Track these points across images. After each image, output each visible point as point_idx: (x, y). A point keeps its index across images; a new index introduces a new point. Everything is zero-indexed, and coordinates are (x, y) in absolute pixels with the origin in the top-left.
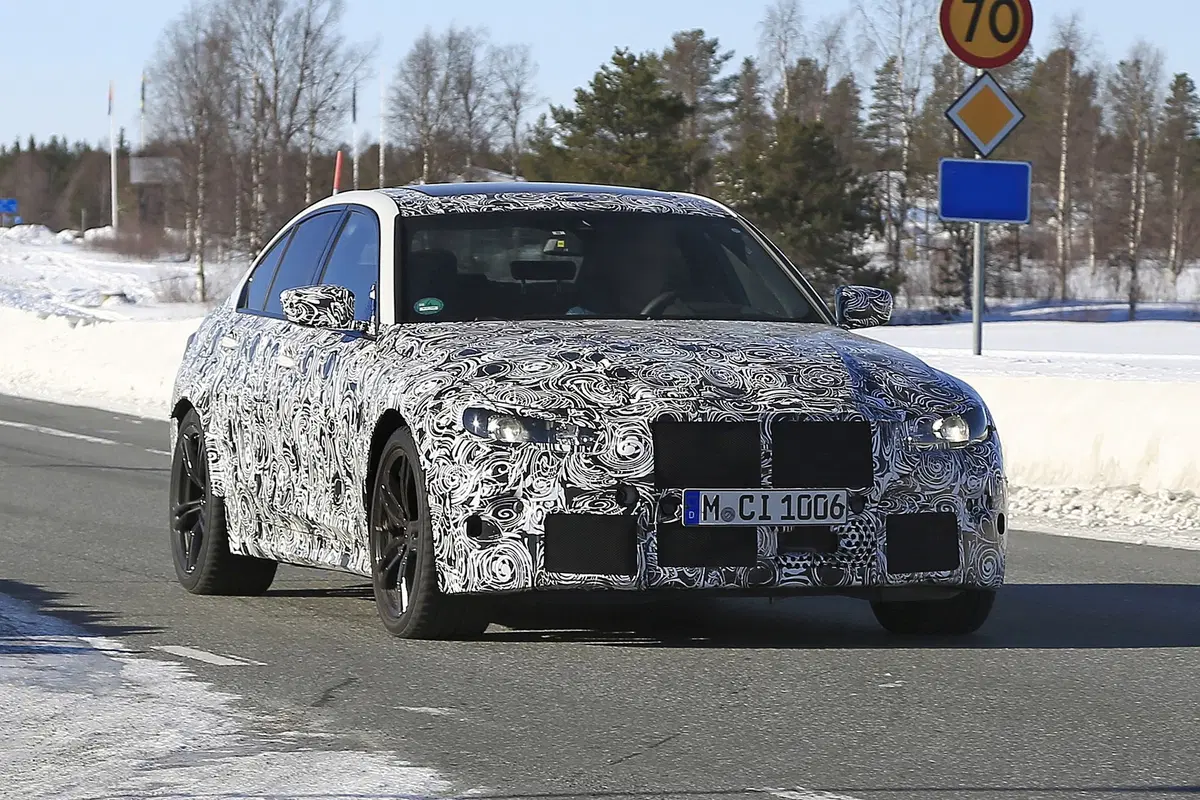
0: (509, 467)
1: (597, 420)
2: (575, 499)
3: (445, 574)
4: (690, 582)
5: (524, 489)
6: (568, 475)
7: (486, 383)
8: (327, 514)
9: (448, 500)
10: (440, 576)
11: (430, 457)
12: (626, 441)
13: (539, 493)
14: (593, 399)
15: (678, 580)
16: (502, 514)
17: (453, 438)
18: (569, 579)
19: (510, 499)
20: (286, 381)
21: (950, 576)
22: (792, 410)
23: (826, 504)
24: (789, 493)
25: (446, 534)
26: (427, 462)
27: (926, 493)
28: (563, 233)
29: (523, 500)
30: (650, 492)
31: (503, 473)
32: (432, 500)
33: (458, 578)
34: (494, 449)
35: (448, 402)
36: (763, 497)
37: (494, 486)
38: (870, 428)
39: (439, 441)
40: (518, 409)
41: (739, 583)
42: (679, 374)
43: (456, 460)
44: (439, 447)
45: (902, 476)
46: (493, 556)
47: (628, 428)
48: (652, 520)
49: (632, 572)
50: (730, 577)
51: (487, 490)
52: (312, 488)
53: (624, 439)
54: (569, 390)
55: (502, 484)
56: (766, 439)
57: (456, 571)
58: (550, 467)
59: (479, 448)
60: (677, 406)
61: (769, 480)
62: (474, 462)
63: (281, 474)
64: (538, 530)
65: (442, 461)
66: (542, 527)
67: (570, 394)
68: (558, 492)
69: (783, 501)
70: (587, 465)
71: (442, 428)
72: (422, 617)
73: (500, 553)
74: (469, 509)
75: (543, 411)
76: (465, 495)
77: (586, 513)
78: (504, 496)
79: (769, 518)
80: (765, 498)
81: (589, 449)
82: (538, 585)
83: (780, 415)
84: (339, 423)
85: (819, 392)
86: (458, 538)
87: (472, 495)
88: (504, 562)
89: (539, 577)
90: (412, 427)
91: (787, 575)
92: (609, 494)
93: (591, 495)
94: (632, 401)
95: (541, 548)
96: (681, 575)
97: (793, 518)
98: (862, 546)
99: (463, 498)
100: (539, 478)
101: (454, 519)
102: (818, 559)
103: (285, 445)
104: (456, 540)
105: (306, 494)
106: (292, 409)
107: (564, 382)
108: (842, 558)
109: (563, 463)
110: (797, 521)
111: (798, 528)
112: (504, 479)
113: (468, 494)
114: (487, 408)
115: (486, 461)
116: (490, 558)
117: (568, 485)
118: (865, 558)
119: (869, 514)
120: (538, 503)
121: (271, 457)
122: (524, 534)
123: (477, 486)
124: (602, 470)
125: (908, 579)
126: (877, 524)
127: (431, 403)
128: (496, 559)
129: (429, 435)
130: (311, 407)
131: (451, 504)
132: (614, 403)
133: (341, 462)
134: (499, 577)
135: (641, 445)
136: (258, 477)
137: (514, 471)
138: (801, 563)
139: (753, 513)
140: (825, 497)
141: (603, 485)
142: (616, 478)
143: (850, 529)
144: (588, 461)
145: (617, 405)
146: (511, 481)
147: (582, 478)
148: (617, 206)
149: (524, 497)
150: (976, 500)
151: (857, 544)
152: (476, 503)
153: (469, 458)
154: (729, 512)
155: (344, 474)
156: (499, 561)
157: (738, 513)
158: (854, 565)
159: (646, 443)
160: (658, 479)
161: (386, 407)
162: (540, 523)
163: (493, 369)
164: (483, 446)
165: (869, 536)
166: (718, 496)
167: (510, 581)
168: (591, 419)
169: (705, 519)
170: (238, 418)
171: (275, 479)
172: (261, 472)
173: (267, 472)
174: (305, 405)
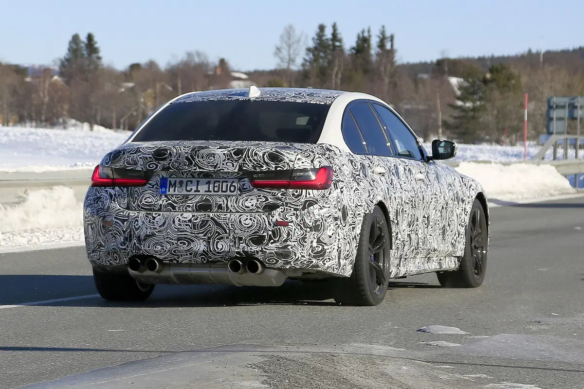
52: (434, 235)
63: (420, 231)
84: (450, 202)
103: (424, 217)
105: (432, 238)
106: (430, 199)
121: (415, 224)
130: (438, 197)
133: (447, 219)
136: (409, 235)
155: (447, 225)
170: (402, 208)
171: (417, 234)
172: (410, 232)
173: (413, 232)
174: (435, 196)
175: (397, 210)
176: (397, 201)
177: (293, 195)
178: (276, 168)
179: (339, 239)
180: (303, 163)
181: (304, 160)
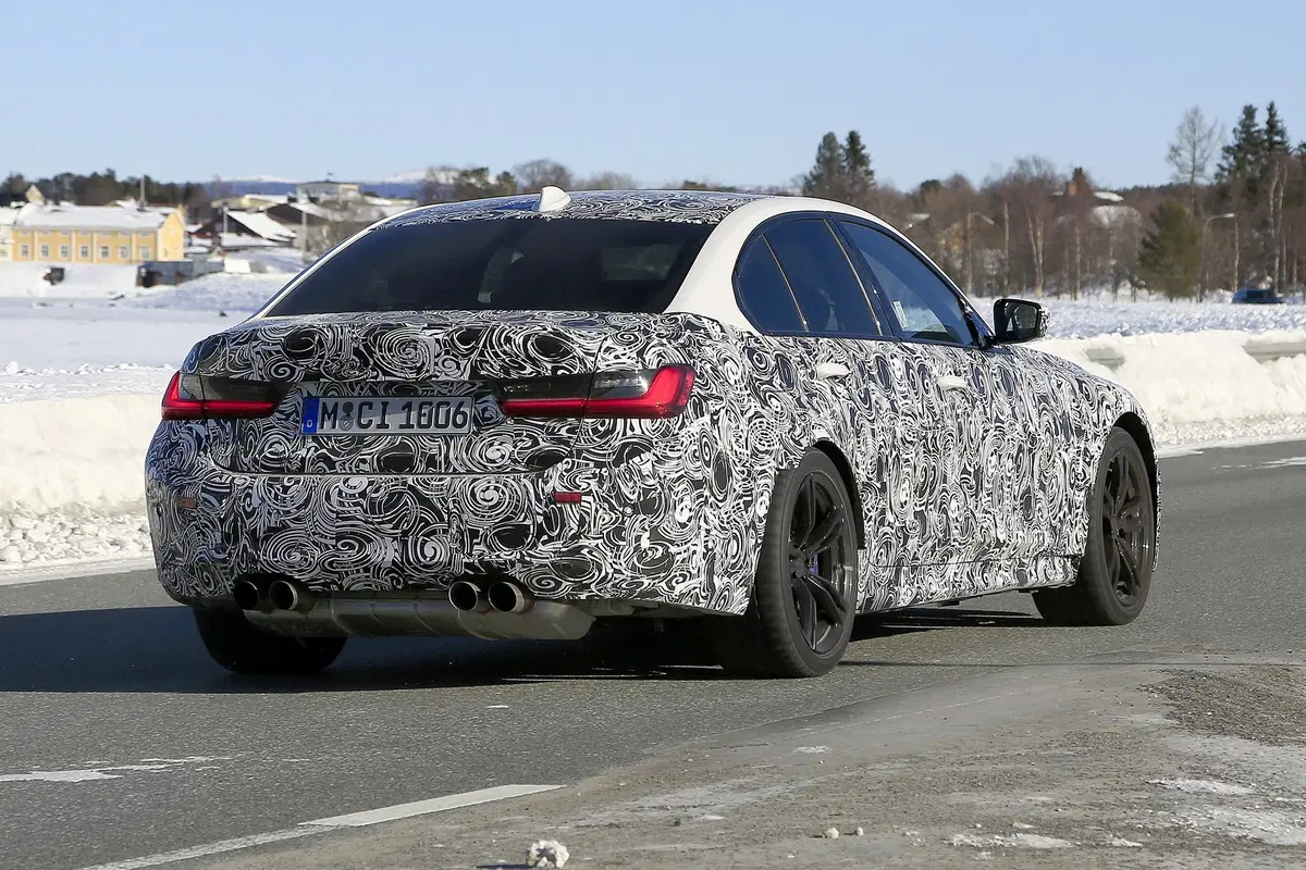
8: (1020, 533)
52: (997, 510)
63: (954, 504)
84: (1042, 437)
103: (965, 471)
105: (992, 519)
106: (981, 431)
121: (939, 487)
130: (1006, 425)
133: (1036, 475)
136: (920, 515)
155: (1037, 486)
161: (1123, 411)
170: (894, 453)
171: (945, 511)
172: (923, 508)
173: (932, 506)
174: (997, 424)
175: (879, 460)
176: (880, 439)
177: (595, 431)
178: (555, 369)
179: (708, 531)
180: (617, 357)
181: (620, 350)
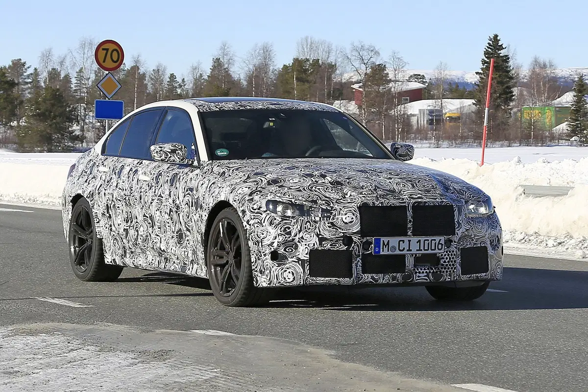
0: (291, 228)
1: (332, 205)
2: (323, 243)
3: (258, 278)
4: (376, 281)
5: (299, 238)
6: (320, 232)
7: (273, 188)
8: (174, 248)
9: (260, 244)
10: (255, 279)
11: (250, 223)
12: (347, 216)
13: (306, 240)
14: (328, 196)
15: (371, 280)
16: (288, 250)
17: (262, 214)
18: (321, 280)
19: (292, 243)
20: (145, 187)
21: (485, 276)
22: (420, 200)
23: (435, 243)
24: (420, 239)
25: (259, 259)
26: (248, 226)
27: (476, 238)
28: (274, 119)
29: (298, 243)
30: (359, 239)
31: (289, 231)
32: (250, 243)
33: (266, 280)
34: (283, 220)
35: (256, 197)
36: (409, 240)
37: (284, 237)
38: (453, 208)
39: (254, 216)
40: (293, 200)
41: (398, 281)
42: (364, 184)
43: (264, 224)
44: (254, 218)
45: (467, 230)
46: (284, 269)
47: (347, 209)
48: (359, 252)
49: (350, 276)
50: (394, 278)
51: (281, 239)
52: (163, 236)
53: (346, 214)
54: (315, 191)
55: (288, 236)
56: (410, 214)
57: (265, 277)
58: (311, 228)
59: (275, 219)
60: (368, 198)
61: (411, 233)
62: (274, 226)
63: (142, 229)
64: (307, 257)
65: (256, 225)
66: (308, 256)
67: (316, 193)
68: (315, 239)
69: (417, 243)
70: (329, 227)
71: (255, 210)
72: (242, 298)
73: (288, 268)
74: (272, 248)
75: (305, 201)
76: (270, 241)
77: (329, 250)
78: (289, 241)
79: (411, 250)
80: (409, 241)
81: (328, 219)
82: (306, 283)
83: (415, 202)
84: (183, 206)
85: (429, 191)
86: (266, 261)
87: (273, 241)
88: (289, 272)
89: (307, 279)
90: (238, 209)
91: (419, 277)
92: (340, 240)
93: (331, 241)
94: (346, 196)
95: (307, 266)
96: (373, 278)
97: (421, 250)
98: (450, 263)
99: (269, 243)
100: (306, 233)
101: (264, 252)
102: (432, 269)
103: (144, 216)
104: (265, 262)
105: (159, 239)
106: (150, 200)
107: (312, 188)
108: (442, 268)
109: (317, 226)
110: (423, 252)
111: (423, 255)
112: (290, 233)
113: (271, 240)
114: (278, 200)
115: (280, 225)
116: (283, 271)
117: (320, 236)
118: (452, 268)
119: (453, 248)
120: (306, 245)
121: (134, 221)
122: (299, 259)
123: (276, 237)
124: (336, 229)
125: (469, 277)
126: (456, 252)
127: (247, 198)
128: (286, 271)
129: (248, 212)
130: (163, 199)
131: (262, 245)
132: (338, 197)
133: (183, 224)
134: (287, 279)
135: (354, 217)
136: (126, 230)
137: (294, 229)
138: (425, 271)
139: (404, 248)
140: (435, 240)
141: (337, 236)
142: (343, 233)
143: (445, 255)
144: (329, 225)
145: (340, 198)
146: (293, 234)
147: (326, 233)
148: (293, 107)
149: (299, 242)
150: (493, 240)
151: (448, 262)
152: (275, 245)
153: (271, 224)
154: (394, 248)
155: (185, 229)
156: (287, 271)
157: (397, 249)
158: (447, 272)
159: (356, 216)
160: (362, 233)
161: (219, 199)
162: (307, 254)
163: (275, 182)
164: (277, 218)
165: (453, 258)
166: (389, 241)
167: (293, 281)
168: (329, 205)
169: (383, 251)
170: (113, 204)
171: (137, 231)
172: (128, 228)
173: (132, 228)
174: (159, 198)
175: (107, 205)
176: (107, 197)
